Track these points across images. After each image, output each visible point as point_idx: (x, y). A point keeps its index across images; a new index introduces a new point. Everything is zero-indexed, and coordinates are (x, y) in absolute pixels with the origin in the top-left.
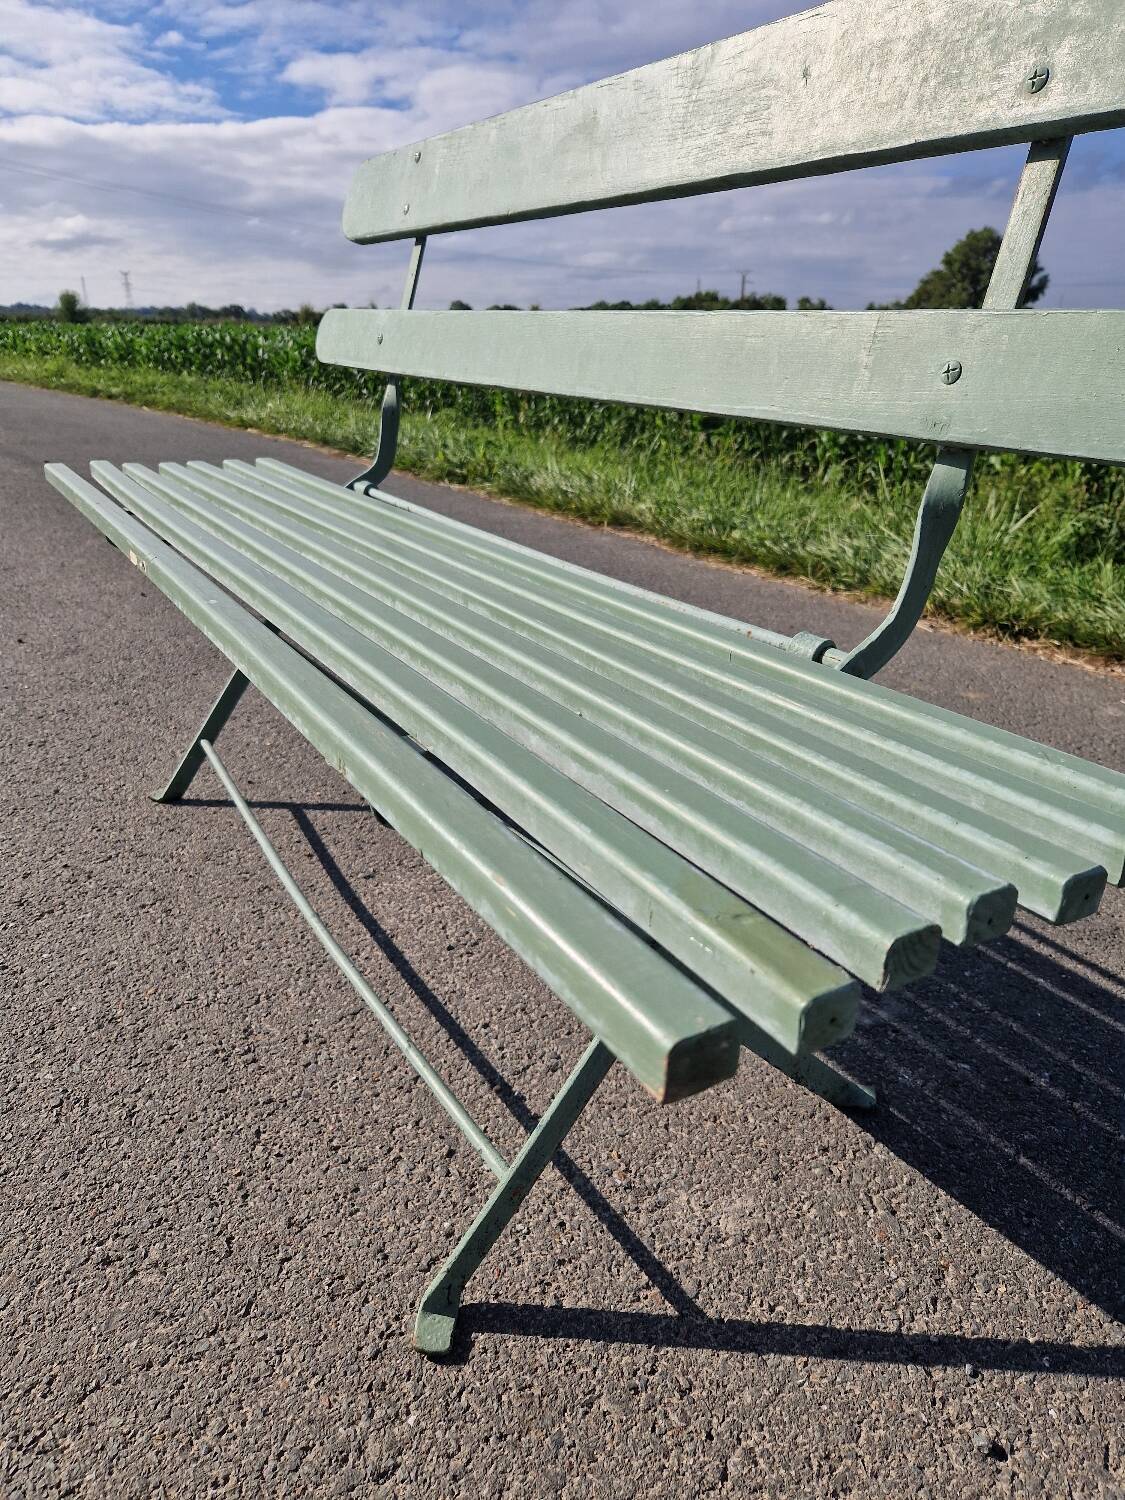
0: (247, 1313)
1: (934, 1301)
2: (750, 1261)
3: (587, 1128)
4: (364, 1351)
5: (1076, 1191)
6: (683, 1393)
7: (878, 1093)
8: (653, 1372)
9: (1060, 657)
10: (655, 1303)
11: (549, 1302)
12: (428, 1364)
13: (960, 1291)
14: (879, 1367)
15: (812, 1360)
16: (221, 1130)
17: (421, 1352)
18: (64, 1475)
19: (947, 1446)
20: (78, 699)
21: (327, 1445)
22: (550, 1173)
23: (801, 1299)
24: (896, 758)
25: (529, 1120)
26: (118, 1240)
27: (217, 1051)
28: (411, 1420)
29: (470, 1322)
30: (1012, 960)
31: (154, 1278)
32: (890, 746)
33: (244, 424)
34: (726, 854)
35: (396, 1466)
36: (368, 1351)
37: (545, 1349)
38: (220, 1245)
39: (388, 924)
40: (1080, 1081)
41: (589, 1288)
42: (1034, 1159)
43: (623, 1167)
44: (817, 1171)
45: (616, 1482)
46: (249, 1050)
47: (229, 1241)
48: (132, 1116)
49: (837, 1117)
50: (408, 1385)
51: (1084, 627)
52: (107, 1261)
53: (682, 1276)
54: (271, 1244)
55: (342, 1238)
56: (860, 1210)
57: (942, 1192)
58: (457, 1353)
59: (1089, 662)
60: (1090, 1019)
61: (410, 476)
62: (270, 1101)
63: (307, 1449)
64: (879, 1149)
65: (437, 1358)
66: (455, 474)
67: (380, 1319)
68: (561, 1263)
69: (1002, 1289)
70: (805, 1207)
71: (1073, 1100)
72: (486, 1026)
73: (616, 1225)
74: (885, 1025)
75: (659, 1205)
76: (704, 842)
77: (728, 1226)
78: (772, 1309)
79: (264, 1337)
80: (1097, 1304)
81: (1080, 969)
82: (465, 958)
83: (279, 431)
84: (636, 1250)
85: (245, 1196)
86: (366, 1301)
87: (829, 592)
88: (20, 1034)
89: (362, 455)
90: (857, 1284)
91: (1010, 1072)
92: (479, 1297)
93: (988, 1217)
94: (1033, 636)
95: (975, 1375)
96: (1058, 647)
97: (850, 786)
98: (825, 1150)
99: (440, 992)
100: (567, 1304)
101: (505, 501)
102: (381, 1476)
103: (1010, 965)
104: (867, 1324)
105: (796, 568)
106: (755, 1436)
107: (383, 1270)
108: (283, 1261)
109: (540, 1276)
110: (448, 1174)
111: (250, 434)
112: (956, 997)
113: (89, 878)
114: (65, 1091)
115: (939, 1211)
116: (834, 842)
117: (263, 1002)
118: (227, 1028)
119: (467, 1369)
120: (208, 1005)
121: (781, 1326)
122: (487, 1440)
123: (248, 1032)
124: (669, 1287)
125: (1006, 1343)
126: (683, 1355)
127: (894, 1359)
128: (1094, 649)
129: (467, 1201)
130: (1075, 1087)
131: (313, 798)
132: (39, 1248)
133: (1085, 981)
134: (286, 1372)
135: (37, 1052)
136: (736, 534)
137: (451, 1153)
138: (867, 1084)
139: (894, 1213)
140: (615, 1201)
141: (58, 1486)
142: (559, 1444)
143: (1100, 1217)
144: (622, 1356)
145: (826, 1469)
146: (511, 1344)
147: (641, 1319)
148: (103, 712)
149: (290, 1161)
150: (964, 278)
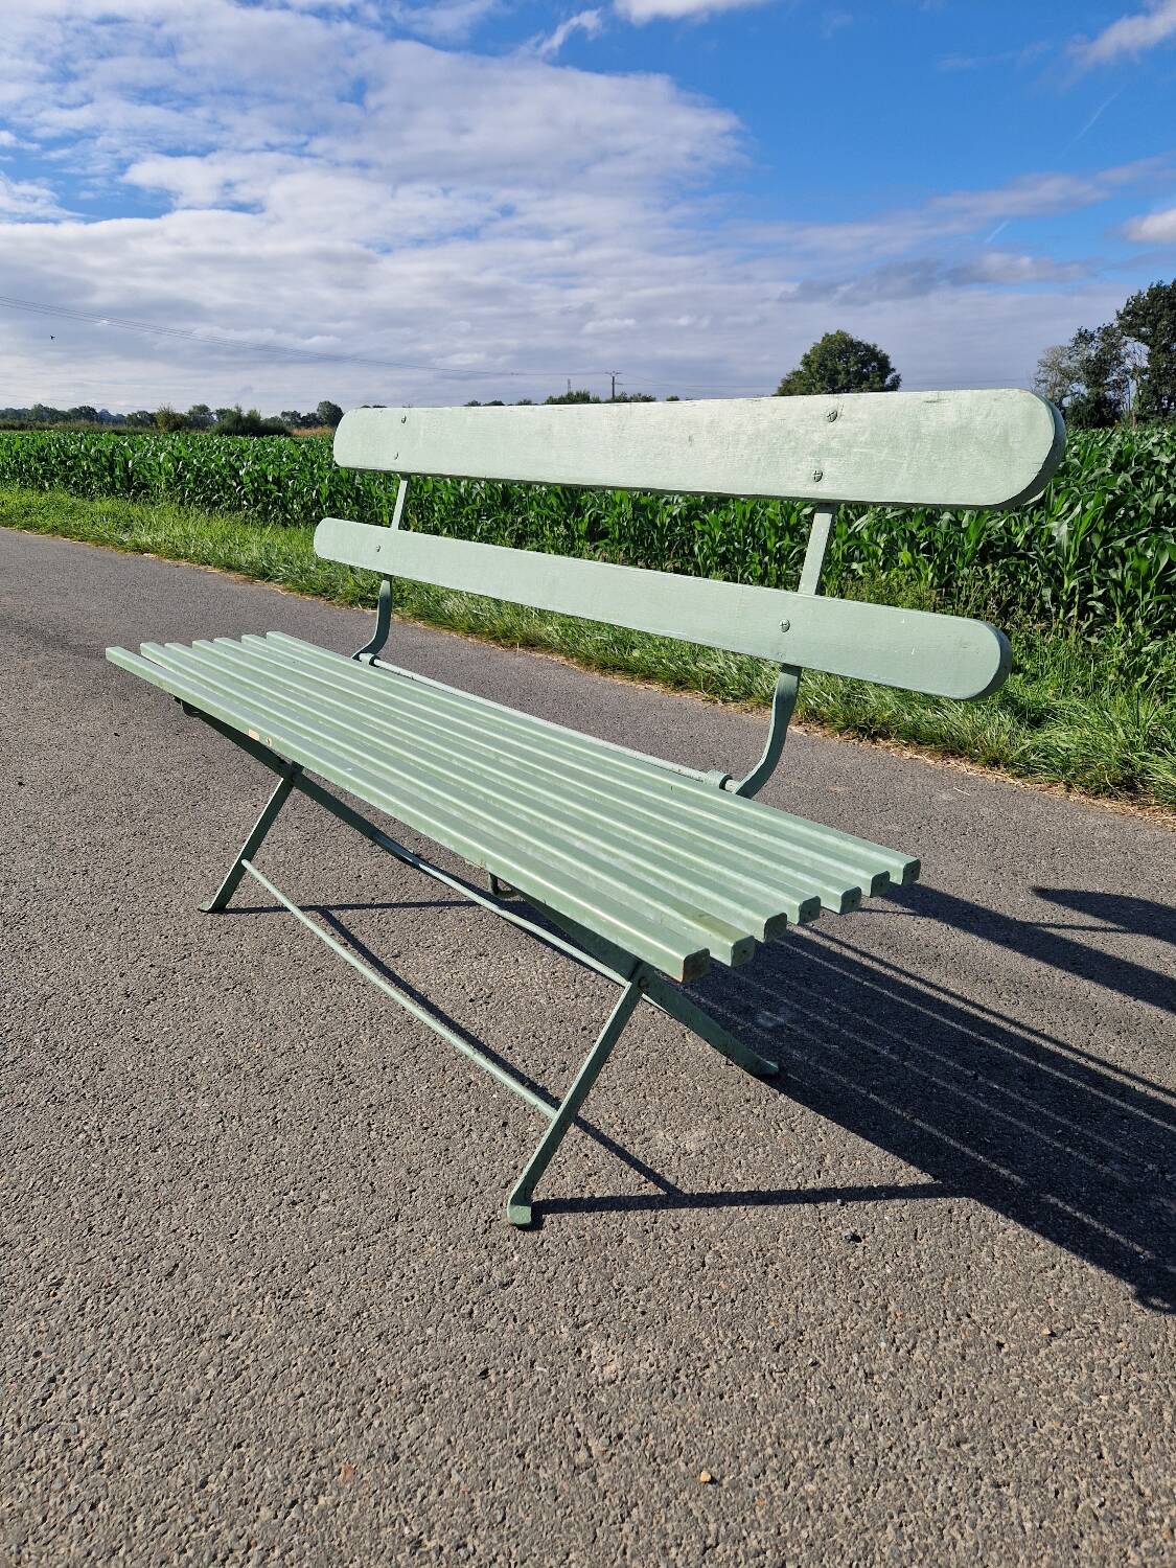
0: (397, 1220)
1: (819, 1173)
2: (707, 1163)
3: (592, 1102)
4: (477, 1230)
5: (904, 1109)
6: (675, 1230)
7: (779, 1065)
8: (656, 1222)
9: (908, 754)
10: (651, 1189)
11: (586, 1196)
12: (519, 1232)
13: (834, 1167)
14: (787, 1206)
15: (748, 1207)
16: (343, 1126)
17: (515, 1225)
18: (312, 1306)
19: (828, 1239)
20: (100, 832)
21: (469, 1275)
22: (573, 1129)
23: (740, 1179)
24: (767, 843)
25: (554, 1102)
26: (296, 1192)
27: (322, 1079)
28: (516, 1259)
29: (540, 1210)
30: (866, 980)
31: (329, 1208)
32: (765, 837)
33: (140, 549)
34: (691, 892)
35: (513, 1280)
36: (480, 1230)
37: (588, 1219)
38: (366, 1187)
39: (421, 988)
40: (909, 1050)
41: (610, 1186)
42: (878, 1095)
43: (620, 1121)
44: (743, 1113)
45: (642, 1273)
46: (345, 1077)
47: (372, 1184)
48: (277, 1123)
49: (753, 1081)
50: (509, 1244)
51: (924, 728)
52: (294, 1203)
53: (667, 1175)
54: (400, 1184)
55: (446, 1176)
56: (772, 1131)
57: (822, 1117)
58: (536, 1225)
59: (929, 757)
60: (916, 1013)
61: (322, 601)
62: (371, 1106)
63: (457, 1278)
64: (783, 1098)
65: (523, 1228)
66: (367, 599)
67: (483, 1214)
68: (590, 1175)
69: (858, 1162)
70: (738, 1133)
71: (904, 1060)
72: (510, 1048)
73: (621, 1153)
74: (782, 1026)
75: (647, 1140)
76: (680, 888)
77: (691, 1146)
78: (723, 1186)
79: (413, 1230)
80: (914, 1165)
81: (913, 983)
82: (484, 1006)
83: (179, 556)
84: (635, 1163)
85: (373, 1160)
86: (471, 1206)
87: (720, 704)
88: (171, 1081)
89: (269, 580)
90: (772, 1169)
91: (865, 1047)
92: (542, 1197)
93: (850, 1128)
94: (886, 737)
95: (842, 1205)
96: (906, 745)
97: (746, 858)
98: (748, 1101)
99: (473, 1031)
100: (597, 1195)
101: (420, 624)
102: (505, 1285)
103: (865, 983)
104: (780, 1187)
105: (691, 683)
106: (719, 1245)
107: (478, 1190)
108: (411, 1192)
109: (578, 1183)
110: (506, 1136)
111: (148, 559)
112: (829, 1005)
113: (175, 973)
114: (221, 1113)
115: (821, 1127)
116: (740, 884)
117: (344, 1046)
118: (324, 1064)
119: (544, 1232)
120: (304, 1052)
121: (729, 1193)
122: (563, 1263)
123: (340, 1066)
124: (659, 1180)
125: (861, 1188)
126: (672, 1212)
127: (796, 1202)
128: (933, 745)
129: (522, 1149)
130: (904, 1052)
131: (333, 902)
132: (245, 1200)
133: (916, 990)
134: (432, 1245)
135: (189, 1091)
136: (636, 653)
137: (505, 1124)
138: (773, 1061)
139: (793, 1131)
140: (618, 1141)
141: (311, 1310)
142: (606, 1260)
143: (918, 1122)
144: (635, 1217)
145: (760, 1255)
146: (567, 1218)
147: (645, 1197)
148: (126, 844)
149: (398, 1138)
150: (822, 379)
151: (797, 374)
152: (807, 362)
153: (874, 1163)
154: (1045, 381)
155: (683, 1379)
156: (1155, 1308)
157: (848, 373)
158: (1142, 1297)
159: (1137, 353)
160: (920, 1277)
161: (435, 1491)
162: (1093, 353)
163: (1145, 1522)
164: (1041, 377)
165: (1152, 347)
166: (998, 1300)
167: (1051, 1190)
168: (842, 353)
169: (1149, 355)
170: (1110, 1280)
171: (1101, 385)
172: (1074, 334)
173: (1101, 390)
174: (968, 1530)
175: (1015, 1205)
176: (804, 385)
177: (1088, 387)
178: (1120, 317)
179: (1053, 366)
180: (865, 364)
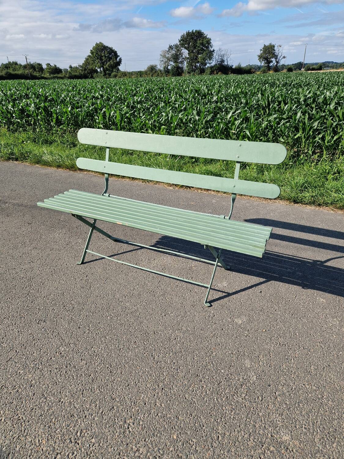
1: (248, 283)
2: (230, 287)
5: (253, 269)
6: (233, 299)
7: (229, 267)
8: (229, 299)
11: (215, 298)
13: (250, 282)
14: (248, 290)
15: (242, 292)
17: (208, 307)
19: (257, 293)
21: (207, 316)
23: (237, 288)
28: (212, 312)
29: (210, 303)
37: (218, 302)
41: (217, 296)
42: (248, 268)
44: (229, 277)
45: (234, 307)
49: (227, 271)
50: (209, 310)
53: (225, 291)
55: (188, 303)
56: (236, 279)
58: (211, 305)
64: (234, 273)
65: (210, 307)
68: (213, 295)
69: (253, 280)
70: (231, 281)
71: (248, 260)
73: (215, 290)
74: (224, 260)
75: (217, 286)
78: (235, 290)
80: (261, 278)
82: (166, 270)
84: (219, 291)
90: (241, 285)
91: (240, 260)
92: (209, 300)
95: (255, 287)
98: (229, 275)
100: (217, 298)
102: (214, 316)
104: (244, 288)
106: (242, 299)
107: (196, 303)
109: (212, 297)
113: (88, 280)
118: (144, 290)
119: (213, 306)
121: (237, 291)
122: (220, 310)
125: (256, 284)
126: (231, 297)
129: (197, 294)
132: (155, 318)
139: (239, 278)
142: (227, 307)
143: (257, 271)
144: (225, 299)
145: (249, 299)
146: (215, 303)
150: (98, 59)
151: (89, 56)
152: (92, 52)
153: (255, 280)
154: (163, 61)
155: (251, 320)
156: (306, 289)
157: (105, 57)
158: (303, 288)
159: (185, 53)
160: (273, 294)
161: (229, 346)
162: (174, 52)
163: (319, 316)
164: (161, 59)
165: (189, 51)
166: (285, 294)
167: (283, 276)
168: (102, 50)
169: (188, 53)
170: (298, 287)
171: (178, 62)
172: (168, 47)
173: (177, 64)
174: (300, 325)
175: (279, 280)
176: (93, 60)
177: (174, 63)
178: (180, 41)
179: (164, 56)
180: (110, 54)
